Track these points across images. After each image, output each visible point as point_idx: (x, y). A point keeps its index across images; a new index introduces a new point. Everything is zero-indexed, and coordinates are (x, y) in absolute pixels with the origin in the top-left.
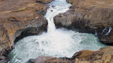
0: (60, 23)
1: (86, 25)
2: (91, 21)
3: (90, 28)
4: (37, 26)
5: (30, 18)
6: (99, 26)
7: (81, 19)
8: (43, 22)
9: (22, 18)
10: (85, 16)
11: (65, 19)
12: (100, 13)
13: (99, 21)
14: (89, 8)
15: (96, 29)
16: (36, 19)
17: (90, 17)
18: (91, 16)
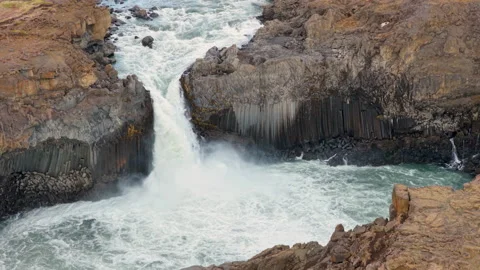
0: (226, 111)
1: (391, 110)
2: (415, 80)
3: (418, 128)
4: (94, 134)
5: (55, 82)
6: (469, 112)
7: (354, 74)
8: (125, 108)
9: (11, 79)
10: (378, 53)
11: (251, 84)
12: (459, 31)
13: (463, 81)
14: (392, 13)
15: (454, 134)
16: (85, 90)
17: (408, 56)
18: (410, 50)
